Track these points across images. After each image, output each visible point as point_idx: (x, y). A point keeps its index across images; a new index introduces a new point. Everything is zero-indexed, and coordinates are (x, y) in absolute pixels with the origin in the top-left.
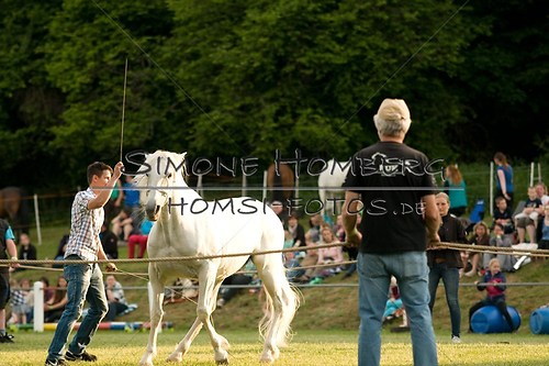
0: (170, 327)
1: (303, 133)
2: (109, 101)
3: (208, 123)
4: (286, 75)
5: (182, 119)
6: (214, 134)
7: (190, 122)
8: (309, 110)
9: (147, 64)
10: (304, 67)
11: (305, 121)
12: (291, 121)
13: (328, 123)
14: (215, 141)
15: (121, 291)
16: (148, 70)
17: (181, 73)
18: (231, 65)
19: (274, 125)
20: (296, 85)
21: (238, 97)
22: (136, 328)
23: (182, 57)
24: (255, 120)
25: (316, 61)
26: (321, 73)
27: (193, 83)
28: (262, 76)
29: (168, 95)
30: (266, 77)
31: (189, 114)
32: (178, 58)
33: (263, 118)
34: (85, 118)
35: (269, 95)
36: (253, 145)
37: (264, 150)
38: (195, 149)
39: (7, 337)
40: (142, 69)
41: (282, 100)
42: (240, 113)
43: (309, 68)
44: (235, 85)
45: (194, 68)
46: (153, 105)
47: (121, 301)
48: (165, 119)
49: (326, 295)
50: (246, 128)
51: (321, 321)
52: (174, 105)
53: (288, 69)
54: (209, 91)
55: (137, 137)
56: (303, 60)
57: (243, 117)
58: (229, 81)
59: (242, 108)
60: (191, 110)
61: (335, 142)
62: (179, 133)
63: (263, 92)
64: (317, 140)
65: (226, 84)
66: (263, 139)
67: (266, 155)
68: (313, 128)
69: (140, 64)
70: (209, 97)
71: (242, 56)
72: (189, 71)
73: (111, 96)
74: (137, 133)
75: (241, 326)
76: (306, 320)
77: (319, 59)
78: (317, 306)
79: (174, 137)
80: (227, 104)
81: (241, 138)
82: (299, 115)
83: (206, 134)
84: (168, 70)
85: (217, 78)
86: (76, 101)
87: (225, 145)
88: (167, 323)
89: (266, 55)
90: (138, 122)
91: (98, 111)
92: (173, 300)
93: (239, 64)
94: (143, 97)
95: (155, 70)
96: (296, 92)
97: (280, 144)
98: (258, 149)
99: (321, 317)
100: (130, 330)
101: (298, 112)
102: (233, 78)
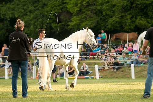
0: (101, 78)
1: (138, 23)
2: (84, 15)
3: (112, 21)
4: (133, 7)
5: (104, 20)
6: (113, 24)
7: (107, 20)
8: (140, 17)
9: (94, 5)
10: (138, 5)
11: (139, 20)
12: (135, 20)
13: (145, 20)
14: (114, 26)
15: (88, 68)
16: (95, 6)
17: (104, 7)
18: (118, 5)
19: (130, 21)
20: (136, 10)
21: (120, 13)
22: (92, 78)
23: (104, 3)
24: (125, 20)
25: (142, 3)
26: (143, 6)
27: (107, 10)
28: (127, 7)
29: (100, 13)
30: (128, 8)
31: (106, 18)
32: (103, 3)
33: (127, 19)
34: (77, 20)
35: (129, 13)
36: (124, 27)
37: (127, 28)
38: (108, 28)
39: (56, 81)
40: (93, 6)
41: (133, 14)
42: (121, 18)
43: (140, 5)
44: (119, 10)
45: (108, 5)
46: (96, 16)
47: (88, 70)
48: (100, 20)
49: (145, 68)
50: (122, 22)
51: (144, 76)
52: (102, 16)
53: (134, 5)
54: (112, 12)
55: (92, 25)
56: (138, 3)
57: (121, 19)
58: (117, 9)
59: (121, 16)
60: (107, 17)
61: (148, 25)
62: (104, 24)
63: (127, 12)
64: (142, 25)
65: (117, 10)
66: (127, 25)
67: (128, 29)
68: (141, 22)
69: (92, 5)
70: (112, 13)
71: (121, 2)
72: (107, 6)
73: (85, 14)
74: (92, 24)
75: (121, 77)
76: (139, 75)
77: (143, 2)
78: (142, 71)
79: (102, 25)
80: (117, 15)
81: (121, 25)
82: (137, 18)
83: (111, 24)
84: (100, 6)
85: (114, 8)
86: (75, 15)
87: (116, 27)
88: (100, 77)
89: (128, 1)
90: (92, 21)
91: (81, 18)
92: (102, 70)
93: (120, 4)
94: (94, 14)
95: (97, 6)
96: (136, 12)
97: (132, 26)
98: (126, 28)
99: (144, 75)
100: (91, 79)
101: (137, 17)
102: (119, 8)
